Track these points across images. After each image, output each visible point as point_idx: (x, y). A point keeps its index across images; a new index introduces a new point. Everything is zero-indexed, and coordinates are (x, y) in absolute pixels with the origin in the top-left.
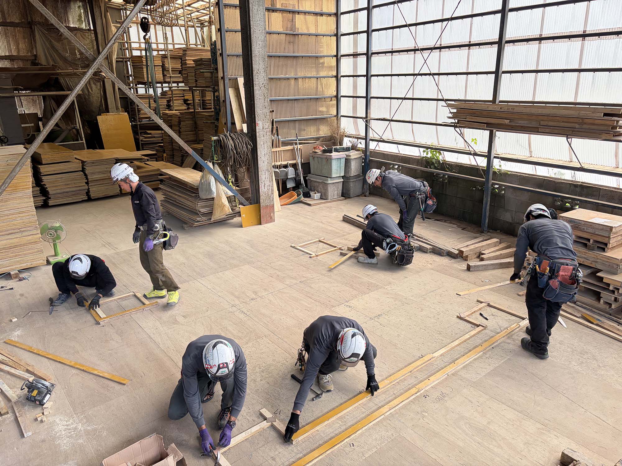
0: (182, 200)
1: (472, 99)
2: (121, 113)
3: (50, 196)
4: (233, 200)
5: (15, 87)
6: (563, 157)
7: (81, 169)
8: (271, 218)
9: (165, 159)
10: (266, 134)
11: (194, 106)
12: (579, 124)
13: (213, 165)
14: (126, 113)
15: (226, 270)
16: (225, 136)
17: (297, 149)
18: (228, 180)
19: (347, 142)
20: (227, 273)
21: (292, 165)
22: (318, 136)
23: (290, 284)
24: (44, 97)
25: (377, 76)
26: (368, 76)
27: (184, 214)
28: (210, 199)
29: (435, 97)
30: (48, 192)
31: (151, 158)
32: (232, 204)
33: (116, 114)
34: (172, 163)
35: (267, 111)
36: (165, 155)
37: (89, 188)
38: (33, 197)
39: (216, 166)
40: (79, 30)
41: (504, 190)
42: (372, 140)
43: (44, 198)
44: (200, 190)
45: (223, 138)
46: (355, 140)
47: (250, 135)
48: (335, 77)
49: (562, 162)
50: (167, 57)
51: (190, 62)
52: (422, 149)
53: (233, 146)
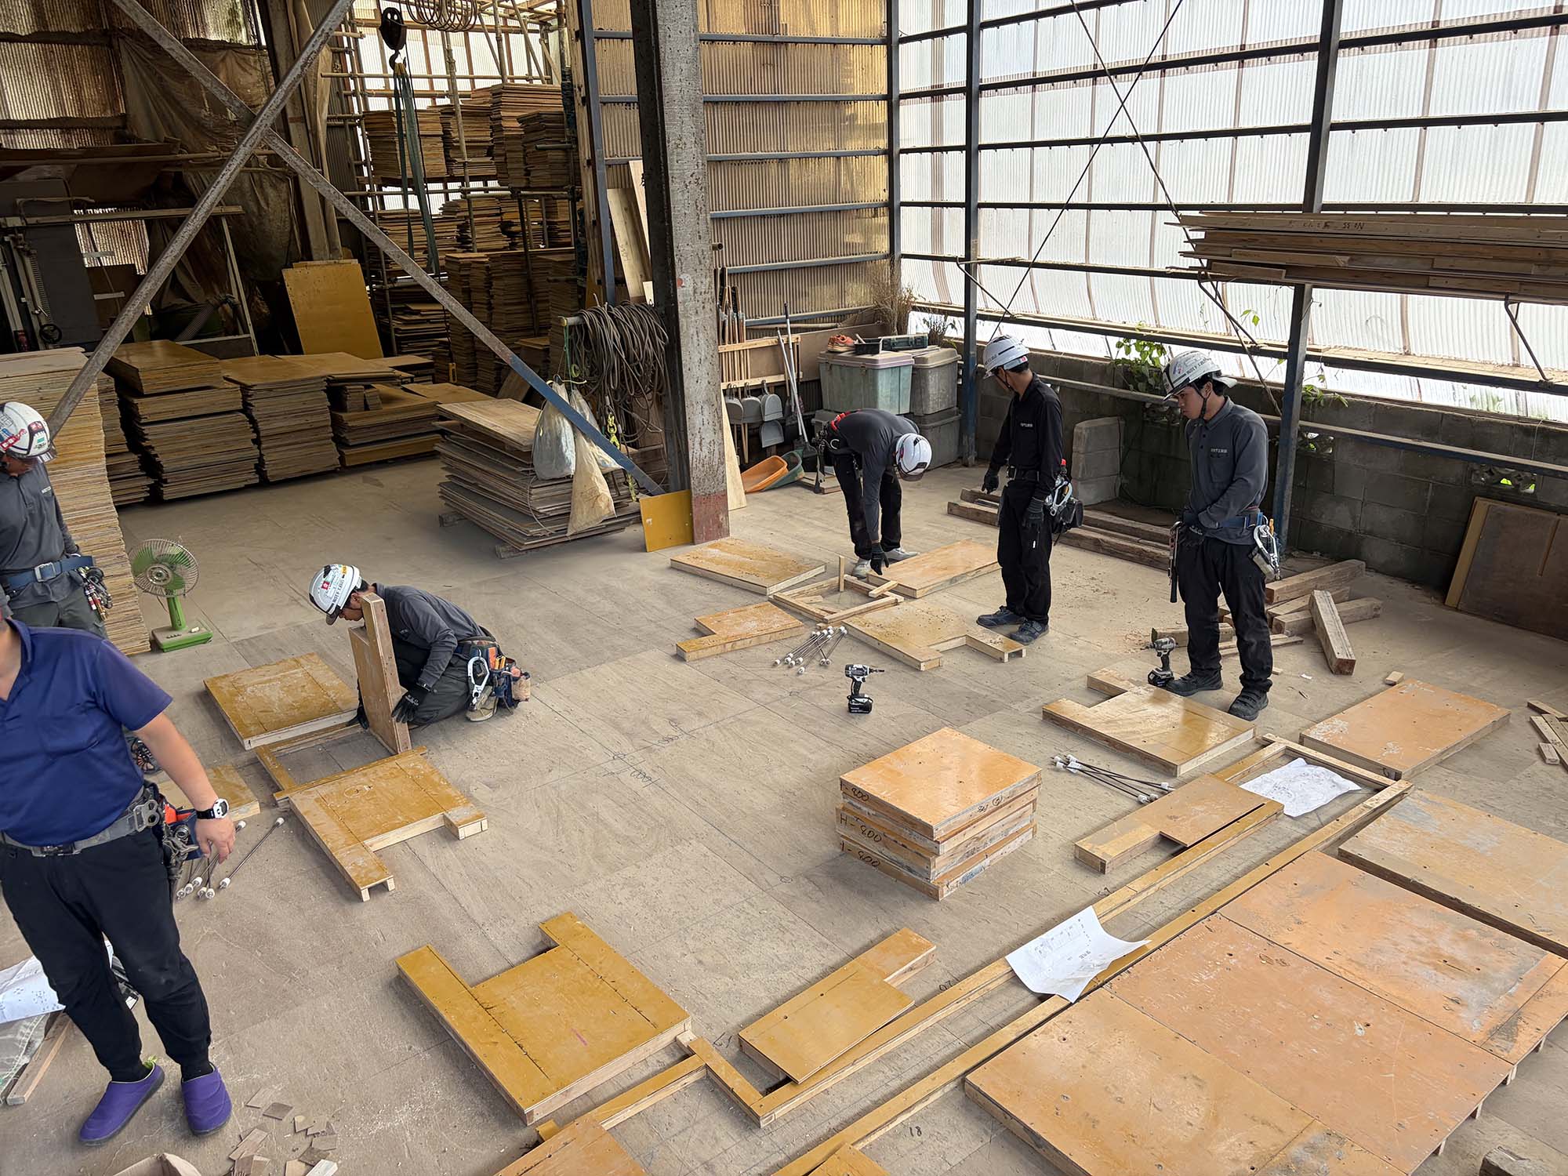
0: (493, 482)
1: (1248, 202)
2: (341, 261)
3: (164, 476)
4: (621, 480)
5: (75, 198)
6: (1494, 356)
7: (240, 406)
8: (720, 526)
9: (454, 376)
10: (704, 307)
11: (524, 238)
12: (1538, 263)
13: (569, 391)
14: (355, 261)
15: (601, 664)
16: (598, 314)
17: (787, 344)
18: (606, 430)
19: (917, 324)
20: (605, 669)
21: (775, 387)
22: (841, 309)
23: (762, 700)
24: (150, 223)
25: (995, 147)
26: (971, 149)
27: (497, 519)
28: (560, 479)
29: (1149, 201)
30: (159, 466)
31: (417, 376)
32: (618, 491)
33: (330, 264)
34: (471, 388)
35: (706, 247)
36: (452, 366)
37: (261, 455)
38: (110, 481)
39: (576, 393)
40: (229, 48)
41: (1332, 444)
42: (984, 318)
43: (151, 482)
44: (535, 455)
45: (591, 320)
46: (938, 318)
47: (661, 310)
48: (885, 152)
49: (1491, 368)
50: (453, 113)
51: (512, 125)
52: (1113, 340)
53: (618, 340)
